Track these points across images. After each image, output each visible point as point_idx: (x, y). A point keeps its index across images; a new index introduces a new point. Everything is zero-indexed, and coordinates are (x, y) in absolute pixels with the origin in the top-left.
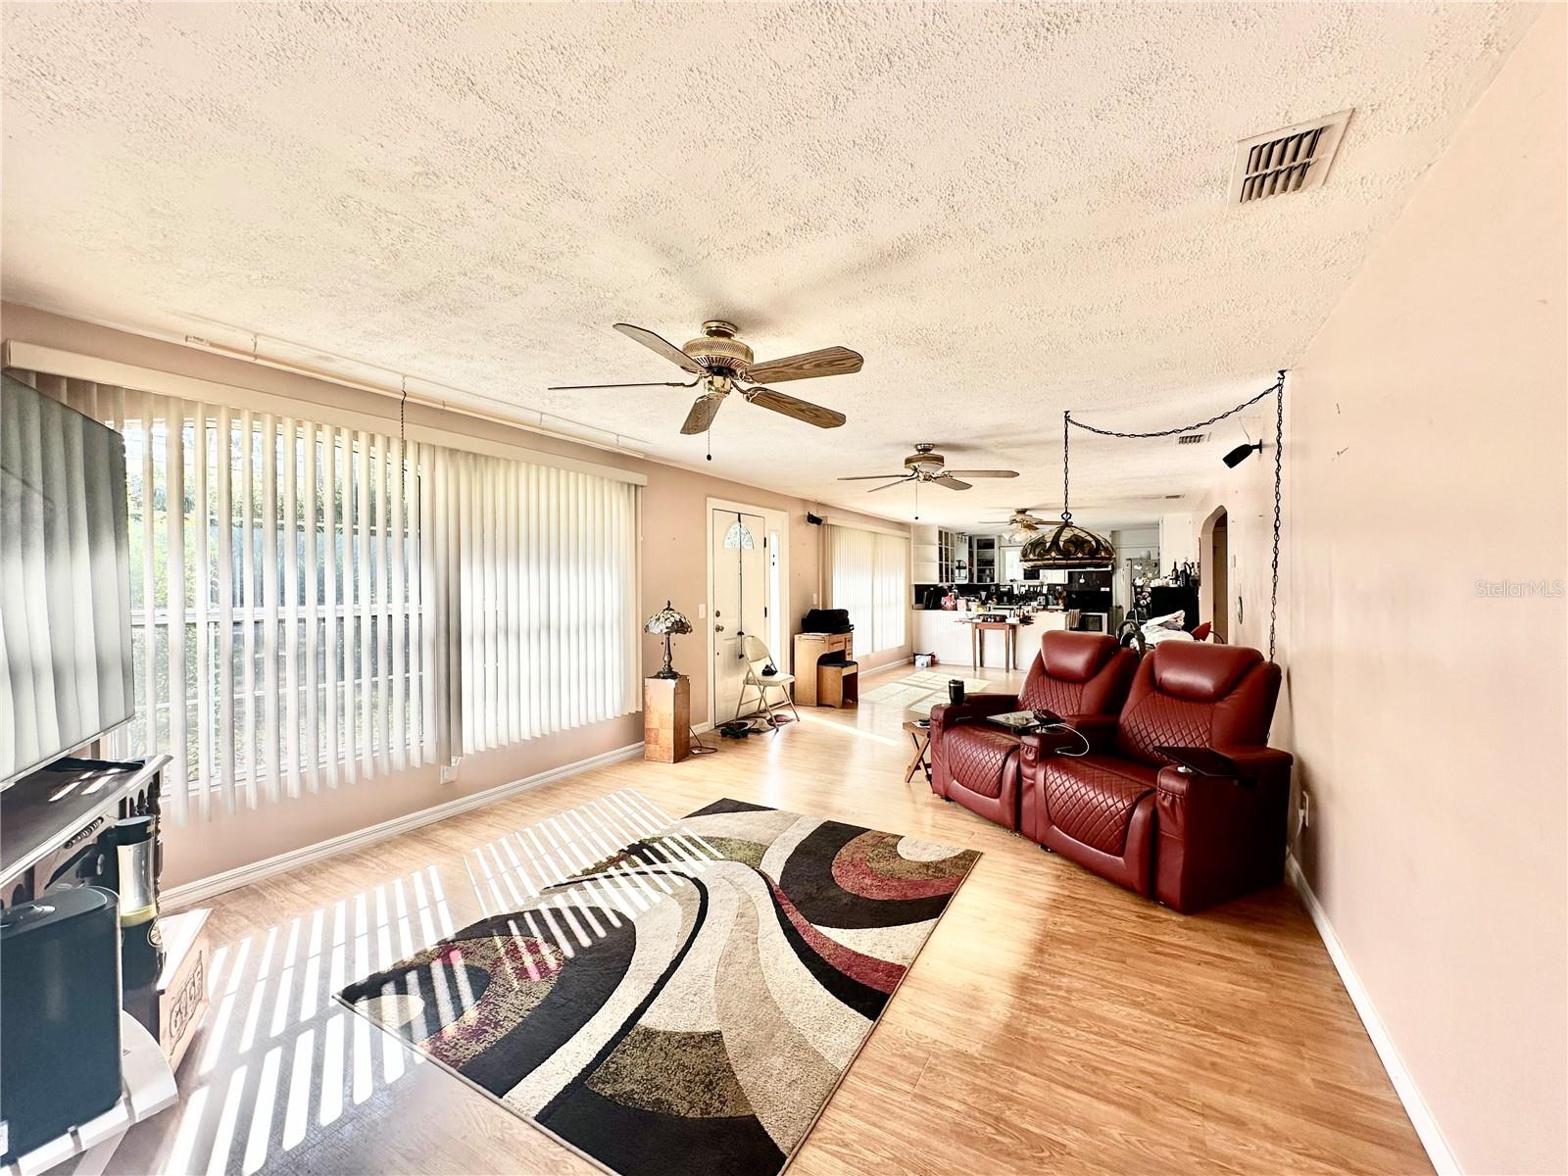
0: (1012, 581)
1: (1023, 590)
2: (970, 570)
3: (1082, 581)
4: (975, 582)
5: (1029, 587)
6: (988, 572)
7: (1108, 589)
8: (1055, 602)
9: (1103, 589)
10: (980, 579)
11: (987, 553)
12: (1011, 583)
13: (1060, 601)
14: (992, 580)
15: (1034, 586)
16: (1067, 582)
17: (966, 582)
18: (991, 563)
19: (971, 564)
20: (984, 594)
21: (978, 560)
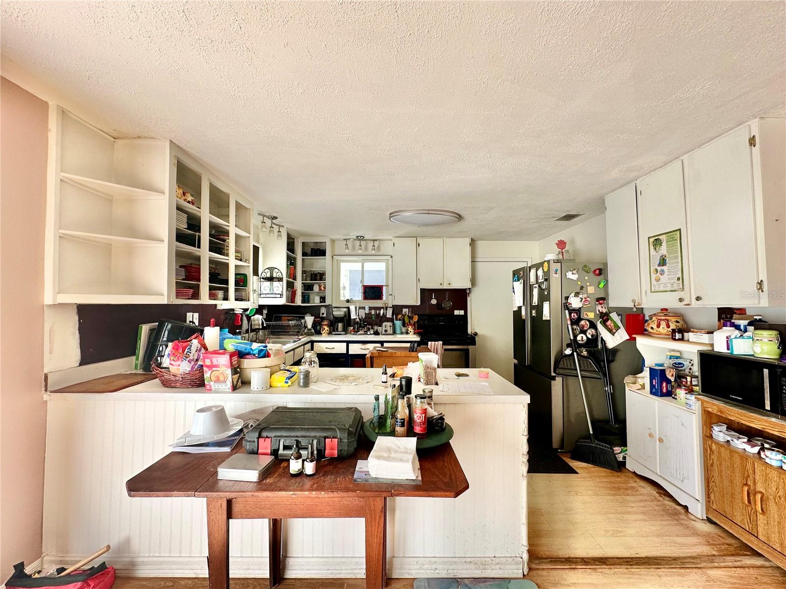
0: (348, 301)
1: (362, 314)
2: (290, 285)
3: (434, 302)
4: (298, 301)
5: (370, 308)
6: (316, 288)
7: (462, 312)
8: (404, 330)
9: (457, 312)
10: (305, 299)
11: (318, 264)
12: (347, 305)
13: (410, 329)
14: (323, 299)
15: (376, 308)
16: (419, 304)
17: (282, 301)
18: (319, 276)
19: (292, 275)
20: (309, 320)
21: (304, 272)
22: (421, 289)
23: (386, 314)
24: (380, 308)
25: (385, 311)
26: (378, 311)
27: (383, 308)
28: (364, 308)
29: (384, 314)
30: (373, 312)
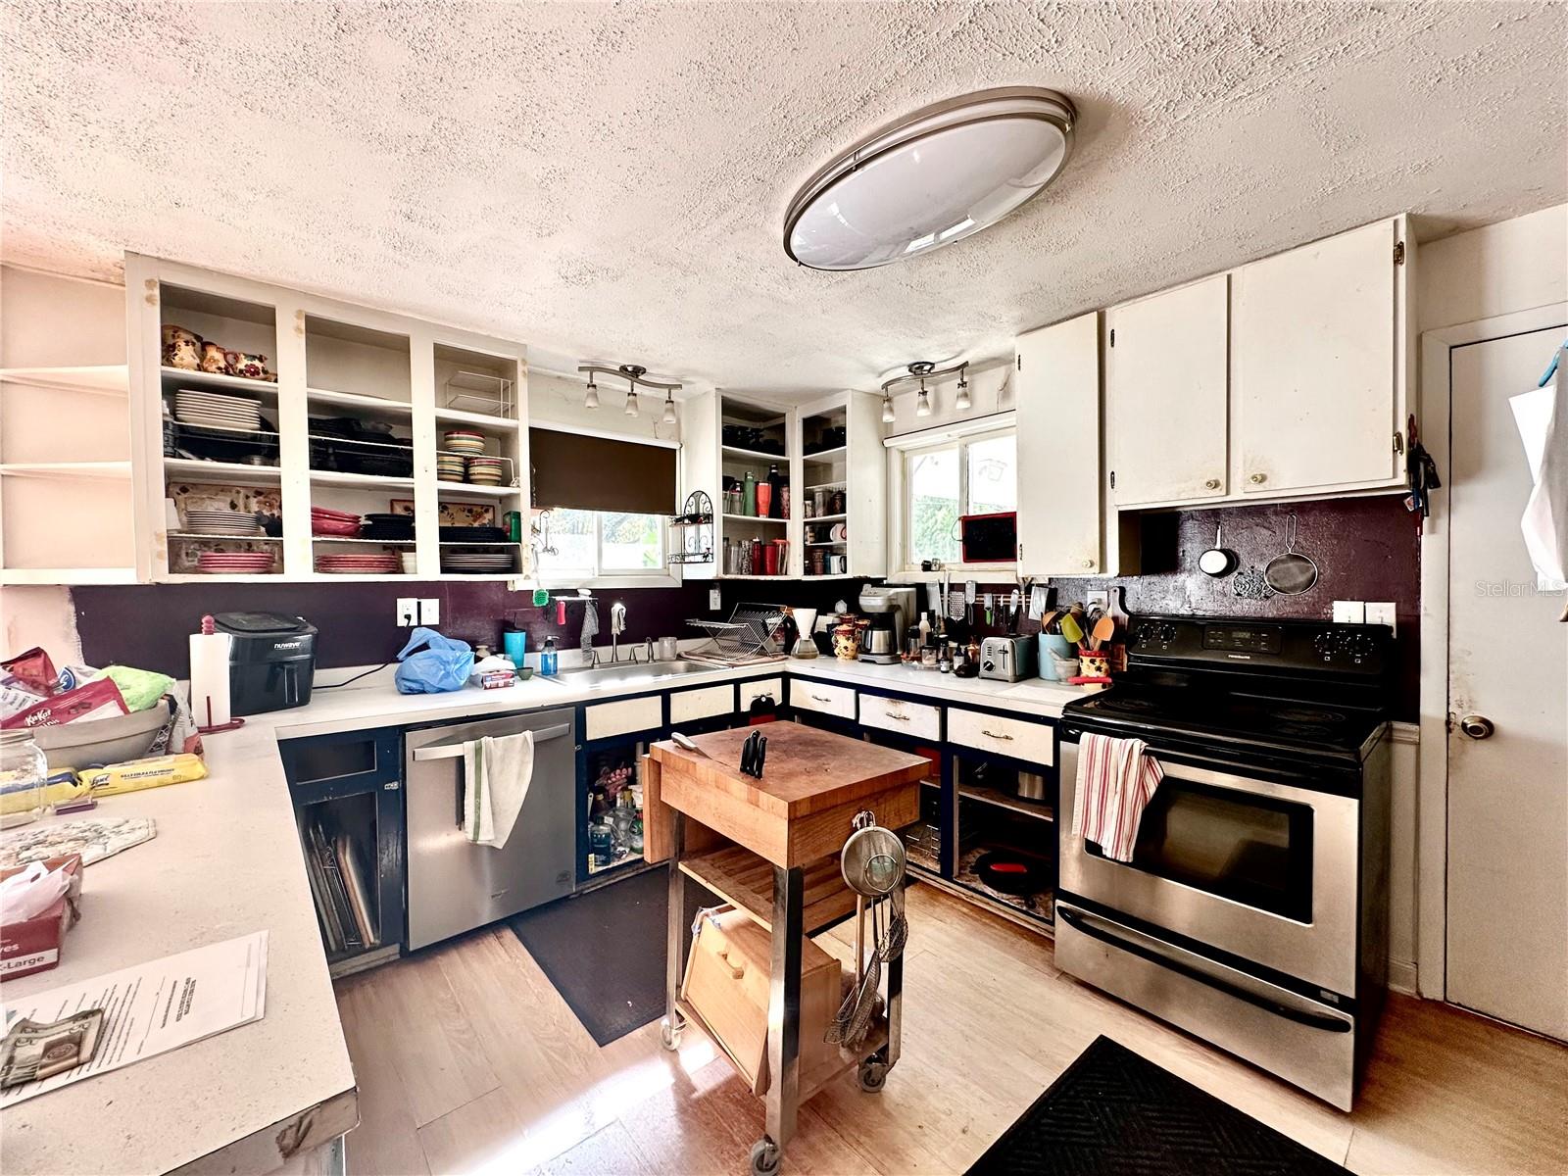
22: (1121, 513)
23: (1028, 607)
24: (1007, 589)
25: (1023, 599)
26: (1002, 599)
27: (1016, 586)
28: (961, 587)
29: (1019, 607)
30: (987, 601)
